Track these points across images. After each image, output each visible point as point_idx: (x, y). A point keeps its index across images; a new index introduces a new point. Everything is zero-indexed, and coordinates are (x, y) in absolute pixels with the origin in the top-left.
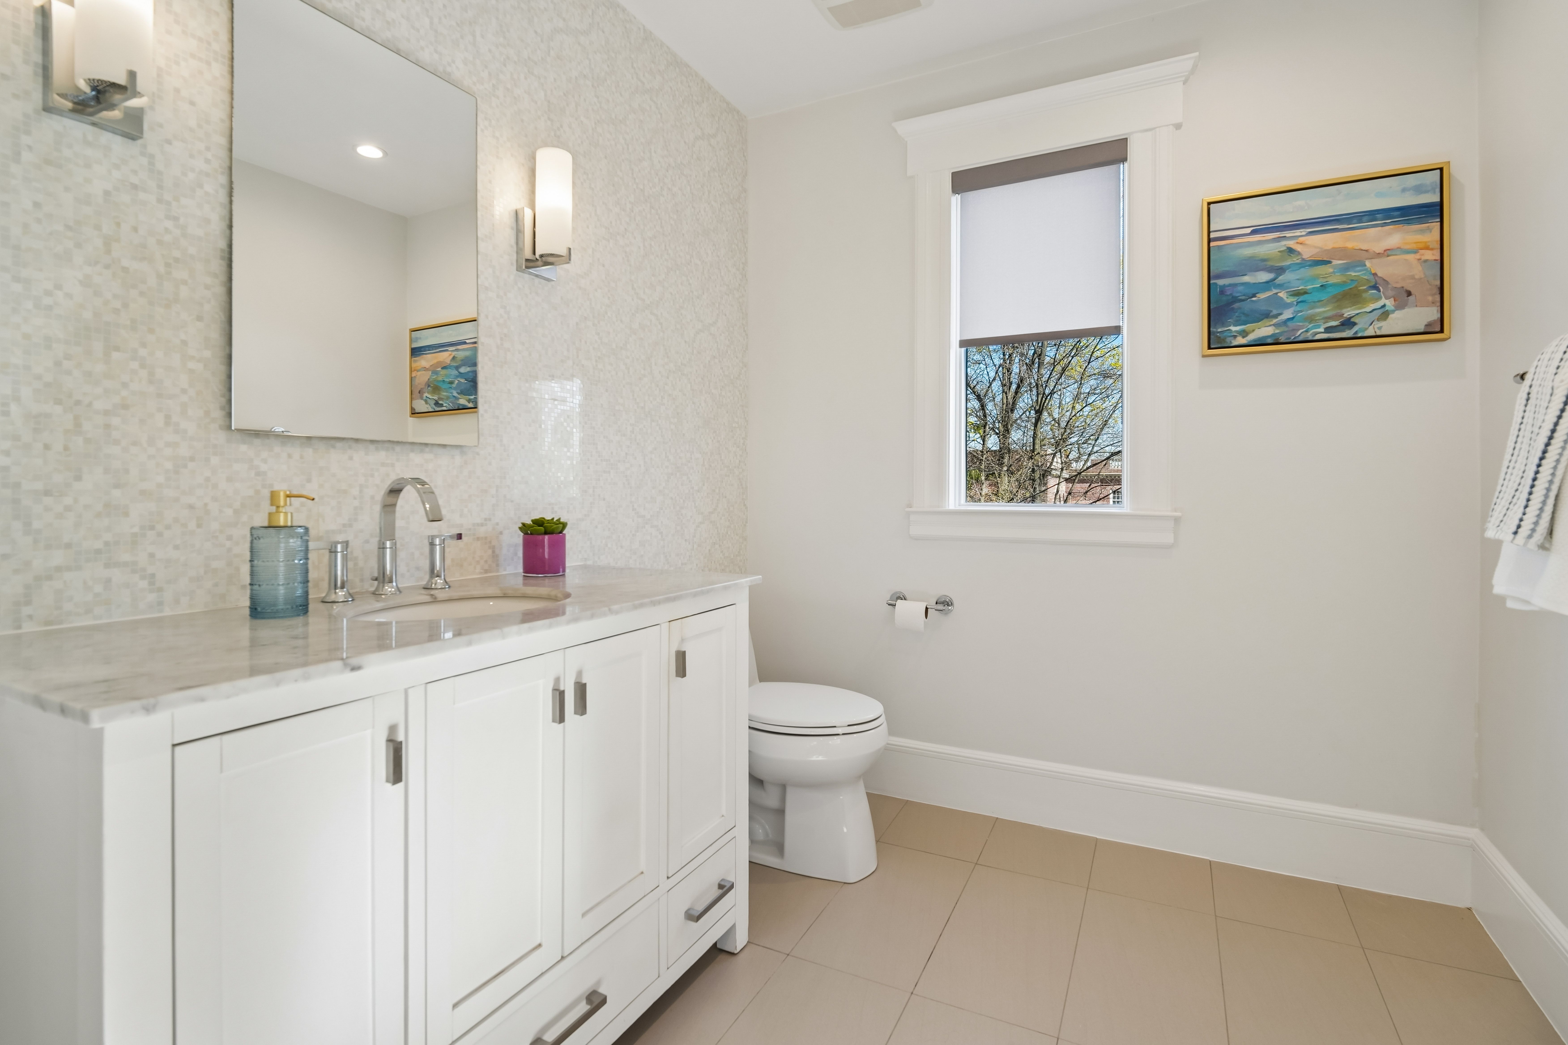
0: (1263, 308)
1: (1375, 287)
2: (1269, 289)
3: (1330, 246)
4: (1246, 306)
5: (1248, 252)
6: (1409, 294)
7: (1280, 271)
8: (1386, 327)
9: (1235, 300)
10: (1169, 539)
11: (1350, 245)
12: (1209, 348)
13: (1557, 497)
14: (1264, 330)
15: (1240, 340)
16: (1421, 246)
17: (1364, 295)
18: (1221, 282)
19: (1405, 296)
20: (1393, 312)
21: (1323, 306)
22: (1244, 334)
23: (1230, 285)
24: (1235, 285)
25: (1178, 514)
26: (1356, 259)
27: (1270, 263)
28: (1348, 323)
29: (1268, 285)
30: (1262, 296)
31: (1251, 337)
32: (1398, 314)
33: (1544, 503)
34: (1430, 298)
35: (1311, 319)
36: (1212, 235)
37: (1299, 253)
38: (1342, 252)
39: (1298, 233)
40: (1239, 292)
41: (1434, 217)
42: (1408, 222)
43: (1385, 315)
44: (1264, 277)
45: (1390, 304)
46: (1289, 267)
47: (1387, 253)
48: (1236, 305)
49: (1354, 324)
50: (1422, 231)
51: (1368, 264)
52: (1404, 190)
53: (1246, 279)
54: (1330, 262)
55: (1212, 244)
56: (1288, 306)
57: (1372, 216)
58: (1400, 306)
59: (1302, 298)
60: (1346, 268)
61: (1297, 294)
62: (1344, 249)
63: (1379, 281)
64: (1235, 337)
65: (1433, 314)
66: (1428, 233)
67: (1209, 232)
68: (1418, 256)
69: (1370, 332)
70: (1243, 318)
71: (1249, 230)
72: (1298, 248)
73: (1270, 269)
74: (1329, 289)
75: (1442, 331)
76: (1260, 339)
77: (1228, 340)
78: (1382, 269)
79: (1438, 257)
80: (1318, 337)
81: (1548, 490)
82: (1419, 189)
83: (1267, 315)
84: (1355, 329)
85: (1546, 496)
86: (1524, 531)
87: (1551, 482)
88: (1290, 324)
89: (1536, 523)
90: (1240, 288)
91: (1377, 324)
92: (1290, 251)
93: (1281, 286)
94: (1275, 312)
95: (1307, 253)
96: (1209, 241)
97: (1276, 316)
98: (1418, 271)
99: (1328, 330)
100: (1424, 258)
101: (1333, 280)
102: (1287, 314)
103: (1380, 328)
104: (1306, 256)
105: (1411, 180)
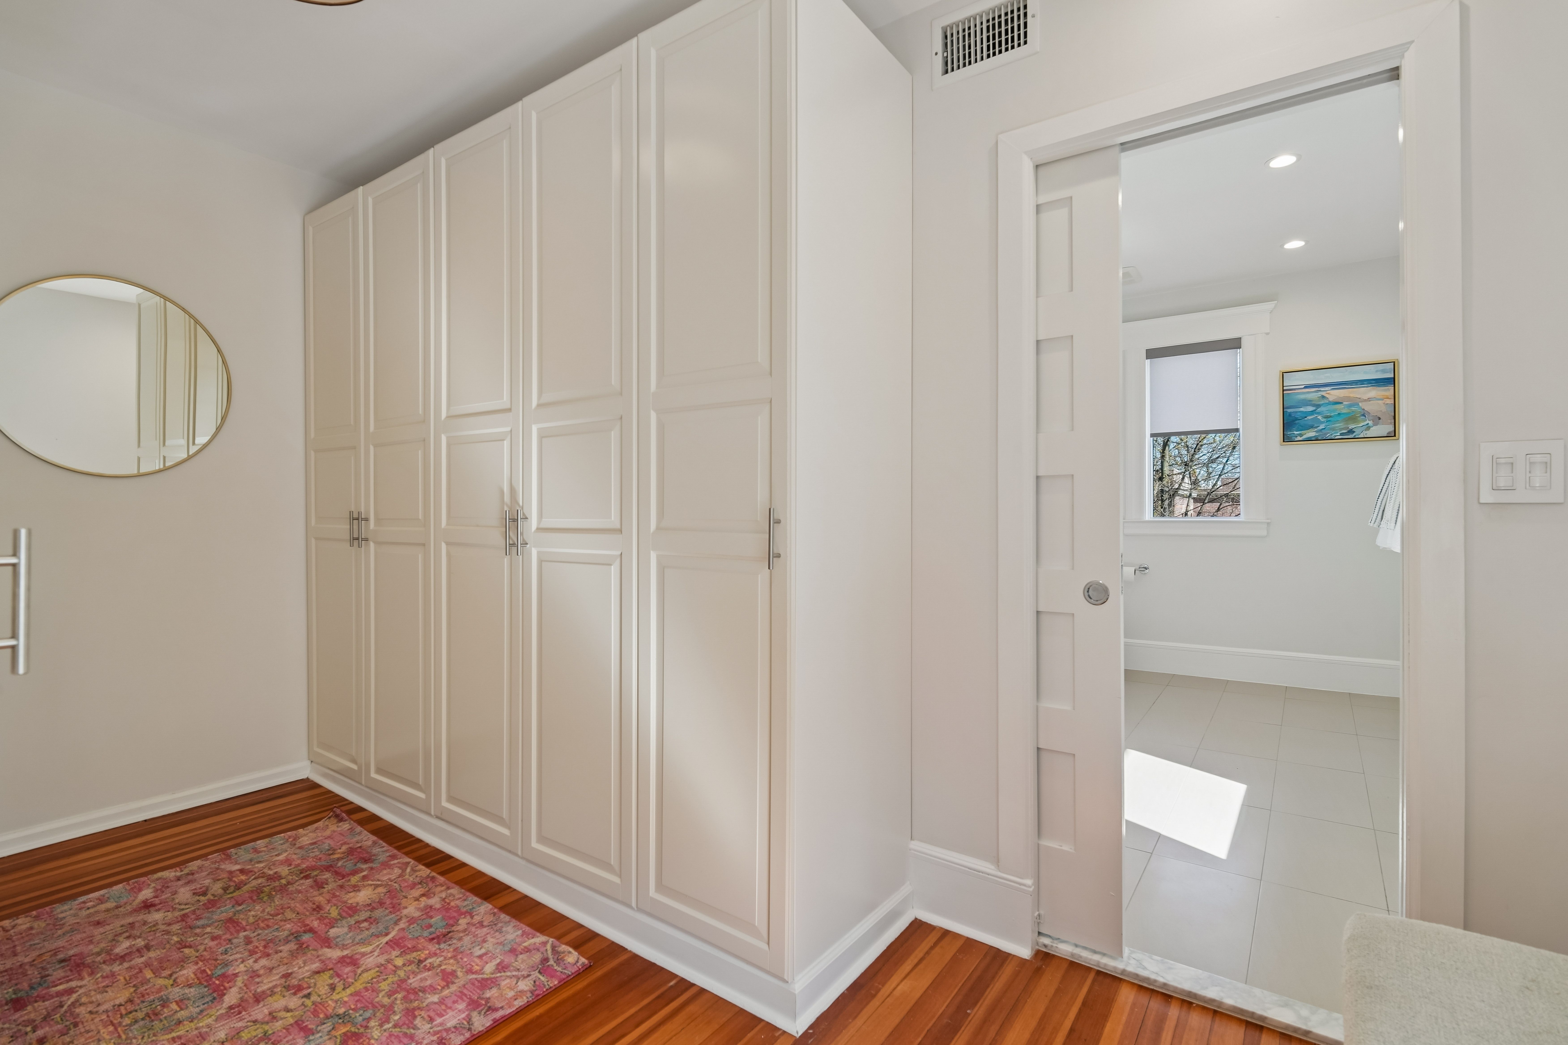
0: (1310, 423)
1: (1364, 415)
2: (1313, 415)
3: (1342, 396)
4: (1302, 422)
5: (1302, 397)
6: (1380, 419)
7: (1318, 406)
8: (1369, 433)
9: (1297, 419)
10: (1264, 533)
11: (1352, 395)
12: (1284, 441)
13: (1384, 511)
14: (1311, 434)
15: (1299, 438)
16: (1385, 397)
17: (1359, 419)
18: (1289, 410)
19: (1377, 420)
20: (1372, 426)
21: (1339, 423)
22: (1301, 435)
23: (1294, 412)
24: (1297, 412)
25: (1269, 521)
26: (1354, 403)
27: (1313, 402)
28: (1351, 431)
29: (1312, 413)
30: (1309, 418)
31: (1304, 437)
32: (1374, 428)
33: (1378, 513)
34: (1389, 421)
35: (1333, 429)
36: (1285, 388)
37: (1328, 398)
38: (1348, 398)
39: (1327, 389)
40: (1298, 416)
41: (1391, 384)
42: (1379, 386)
43: (1368, 428)
44: (1310, 409)
45: (1370, 423)
46: (1322, 404)
47: (1369, 400)
48: (1297, 422)
49: (1354, 432)
50: (1385, 390)
51: (1360, 404)
52: (1377, 371)
53: (1302, 409)
54: (1342, 403)
55: (1285, 392)
56: (1323, 422)
57: (1361, 383)
58: (1375, 424)
59: (1329, 419)
60: (1350, 406)
61: (1327, 417)
62: (1349, 397)
63: (1365, 412)
64: (1297, 436)
65: (1391, 428)
66: (1388, 391)
67: (1283, 387)
68: (1383, 402)
69: (1362, 436)
70: (1300, 428)
71: (1303, 386)
72: (1327, 396)
73: (1314, 405)
74: (1342, 416)
75: (1395, 436)
76: (1308, 438)
77: (1293, 438)
78: (1367, 407)
79: (1393, 403)
80: (1336, 438)
81: (1380, 508)
82: (1384, 371)
83: (1312, 427)
84: (1355, 434)
85: (1379, 510)
86: (1373, 522)
87: (1380, 506)
88: (1323, 431)
89: (1376, 519)
90: (1299, 414)
91: (1365, 432)
92: (1323, 397)
93: (1319, 413)
94: (1316, 425)
95: (1331, 398)
96: (1283, 391)
97: (1316, 427)
98: (1384, 409)
99: (1341, 434)
100: (1386, 403)
101: (1344, 411)
102: (1322, 427)
103: (1366, 434)
104: (1331, 400)
105: (1380, 367)
